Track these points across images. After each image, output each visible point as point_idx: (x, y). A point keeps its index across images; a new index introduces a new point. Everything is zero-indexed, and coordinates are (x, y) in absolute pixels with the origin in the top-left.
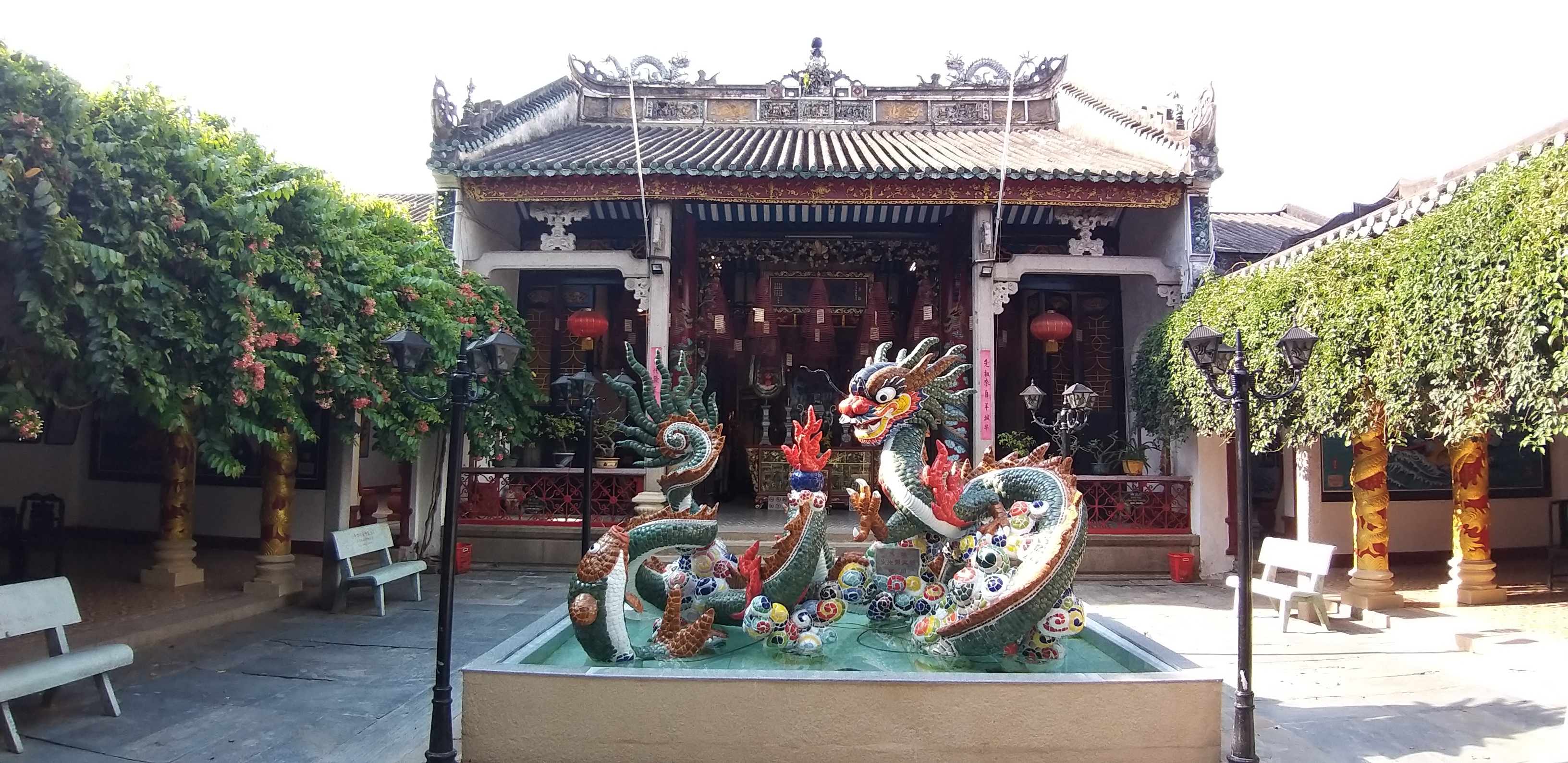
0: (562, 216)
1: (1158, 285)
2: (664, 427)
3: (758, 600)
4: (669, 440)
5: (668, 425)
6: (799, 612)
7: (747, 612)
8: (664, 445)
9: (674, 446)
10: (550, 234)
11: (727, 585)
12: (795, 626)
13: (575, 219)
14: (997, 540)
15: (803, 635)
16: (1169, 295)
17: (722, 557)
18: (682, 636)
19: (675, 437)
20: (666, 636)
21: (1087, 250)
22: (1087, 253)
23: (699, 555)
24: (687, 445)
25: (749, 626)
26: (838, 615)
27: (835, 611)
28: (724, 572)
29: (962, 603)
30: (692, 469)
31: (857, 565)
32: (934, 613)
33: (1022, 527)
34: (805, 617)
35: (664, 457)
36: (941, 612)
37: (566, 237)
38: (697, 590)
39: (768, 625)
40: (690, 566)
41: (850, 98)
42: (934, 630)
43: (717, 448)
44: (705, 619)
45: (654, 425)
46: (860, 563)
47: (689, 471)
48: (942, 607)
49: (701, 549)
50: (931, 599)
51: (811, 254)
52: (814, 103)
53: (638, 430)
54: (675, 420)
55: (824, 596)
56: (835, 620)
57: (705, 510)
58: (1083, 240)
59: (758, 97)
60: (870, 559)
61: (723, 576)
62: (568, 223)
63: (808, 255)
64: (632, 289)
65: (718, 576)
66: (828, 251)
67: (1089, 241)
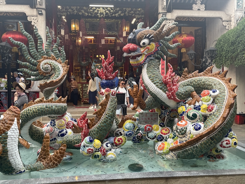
1: (223, 21)
2: (40, 62)
3: (87, 139)
4: (42, 68)
5: (42, 61)
6: (106, 143)
7: (82, 144)
8: (41, 70)
9: (45, 70)
11: (72, 132)
12: (104, 149)
14: (196, 107)
15: (108, 153)
16: (227, 25)
17: (70, 120)
18: (50, 158)
19: (45, 66)
20: (42, 158)
21: (199, 8)
22: (199, 10)
23: (59, 119)
24: (51, 70)
25: (84, 151)
26: (123, 143)
27: (122, 141)
28: (70, 126)
29: (181, 136)
30: (55, 80)
31: (131, 121)
32: (166, 141)
33: (208, 101)
34: (109, 145)
35: (41, 76)
36: (170, 140)
38: (59, 134)
39: (92, 150)
40: (55, 124)
42: (167, 148)
43: (66, 71)
44: (62, 149)
45: (35, 61)
46: (133, 120)
47: (53, 81)
48: (170, 138)
49: (60, 117)
50: (164, 134)
53: (28, 64)
54: (45, 58)
55: (117, 135)
56: (122, 145)
57: (61, 99)
58: (198, 5)
60: (137, 118)
61: (70, 128)
63: (98, 13)
64: (30, 21)
65: (68, 128)
66: (105, 12)
67: (200, 5)
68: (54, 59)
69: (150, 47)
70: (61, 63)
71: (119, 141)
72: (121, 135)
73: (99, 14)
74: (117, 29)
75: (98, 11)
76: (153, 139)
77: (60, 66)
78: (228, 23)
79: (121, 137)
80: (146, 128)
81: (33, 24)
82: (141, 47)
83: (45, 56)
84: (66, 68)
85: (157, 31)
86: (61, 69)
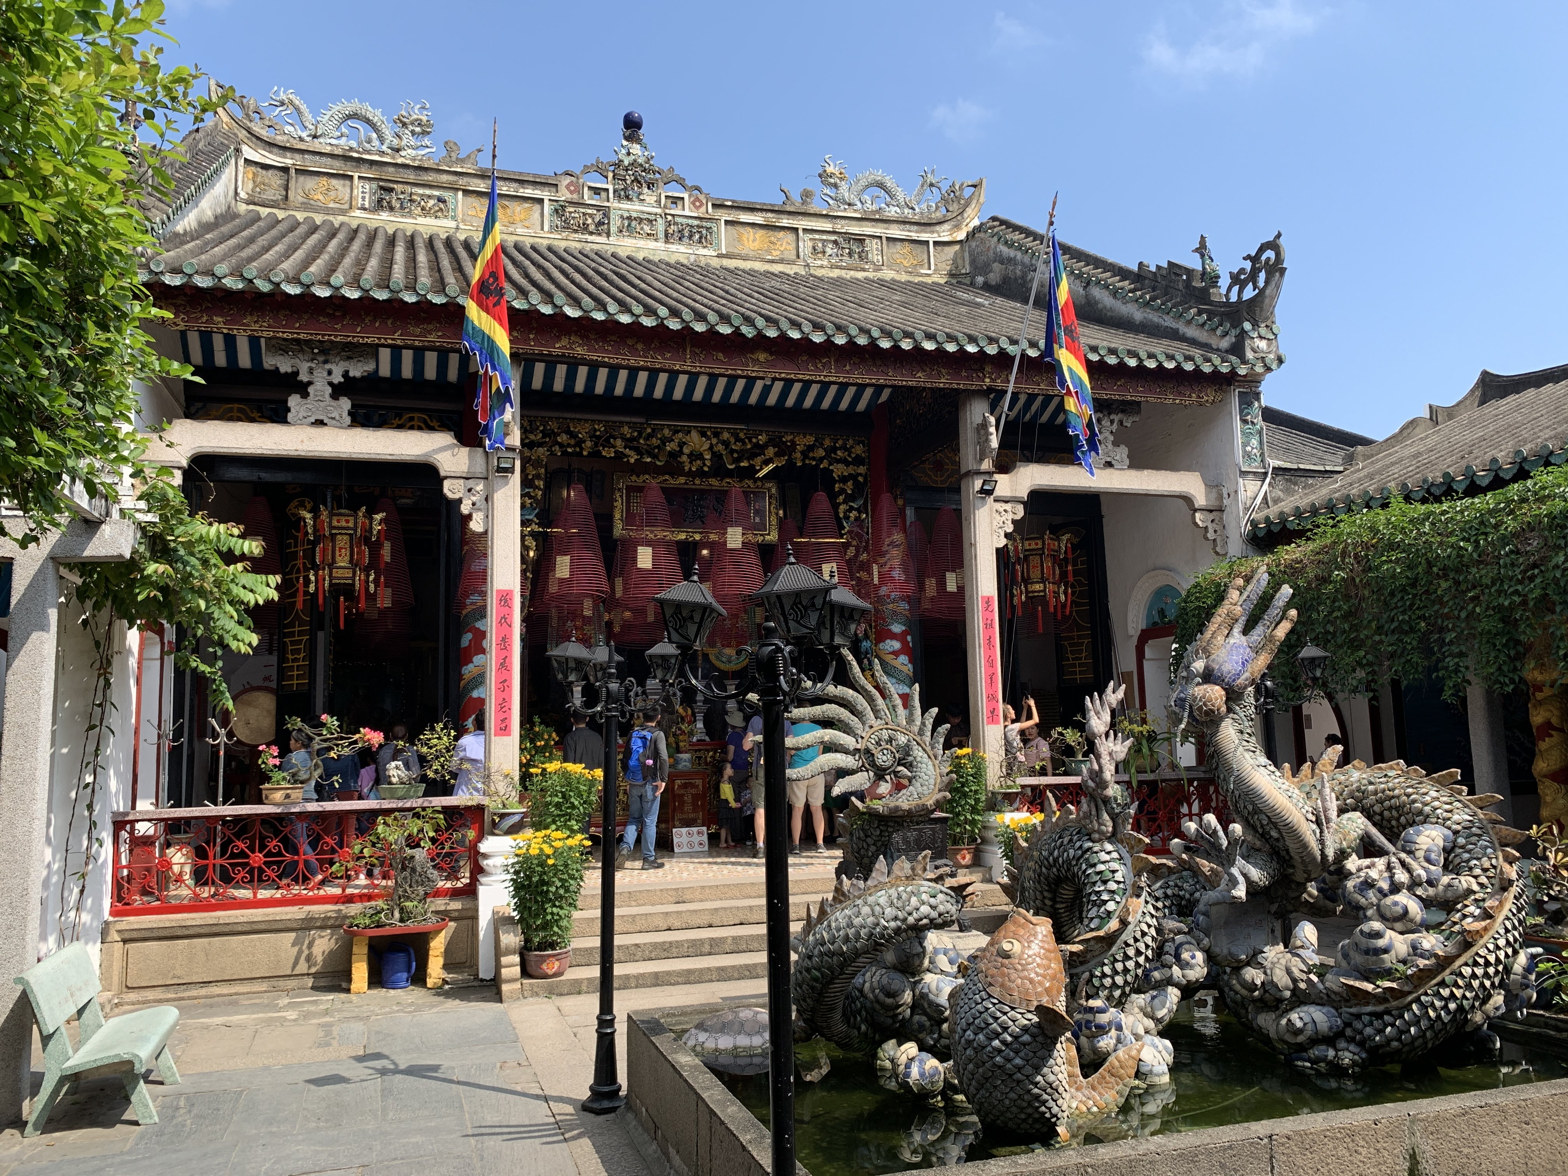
0: (328, 366)
1: (1195, 510)
10: (305, 395)
13: (351, 374)
16: (1209, 524)
21: (1109, 459)
22: (1109, 464)
37: (334, 403)
41: (687, 213)
51: (686, 450)
52: (634, 215)
59: (544, 194)
62: (337, 378)
63: (681, 452)
64: (456, 496)
66: (711, 448)
67: (1110, 446)
73: (684, 458)
74: (757, 520)
75: (682, 444)
78: (1211, 516)
81: (465, 509)
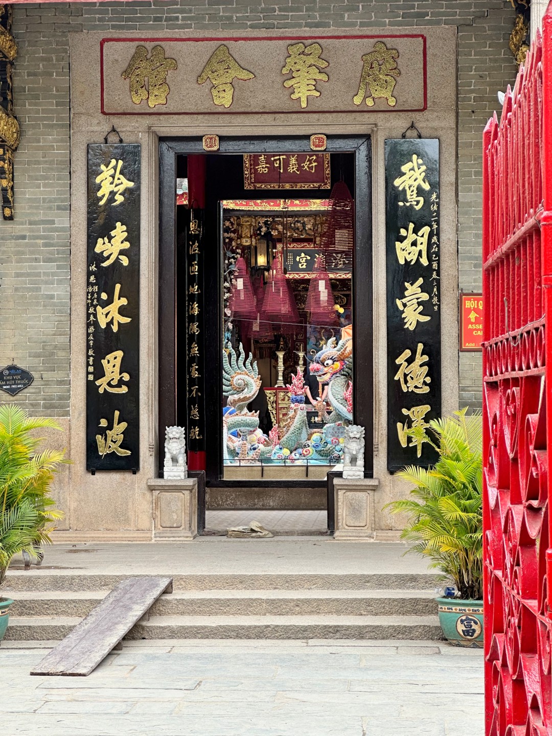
2: (233, 377)
4: (236, 383)
5: (236, 376)
6: (295, 453)
7: (273, 452)
8: (235, 385)
9: (239, 385)
19: (239, 381)
23: (251, 434)
24: (244, 385)
26: (310, 454)
27: (309, 452)
30: (248, 396)
31: (318, 434)
38: (251, 448)
40: (247, 440)
46: (320, 433)
47: (246, 397)
49: (251, 431)
54: (238, 374)
61: (262, 443)
65: (259, 443)
68: (247, 374)
69: (334, 366)
70: (253, 378)
71: (306, 452)
72: (309, 446)
76: (340, 451)
77: (252, 381)
79: (308, 448)
80: (332, 441)
82: (326, 367)
83: (239, 371)
84: (258, 383)
85: (340, 352)
86: (254, 384)
